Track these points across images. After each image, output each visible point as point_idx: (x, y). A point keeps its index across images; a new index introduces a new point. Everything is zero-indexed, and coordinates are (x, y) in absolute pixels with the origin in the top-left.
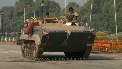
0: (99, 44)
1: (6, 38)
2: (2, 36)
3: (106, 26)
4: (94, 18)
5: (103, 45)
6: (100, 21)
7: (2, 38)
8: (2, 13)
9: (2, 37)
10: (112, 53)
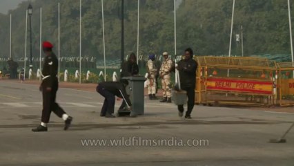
0: (246, 84)
1: (38, 70)
2: (31, 66)
3: (284, 43)
4: (257, 22)
5: (257, 87)
6: (270, 28)
7: (31, 70)
8: (30, 11)
9: (31, 68)
10: (278, 105)
